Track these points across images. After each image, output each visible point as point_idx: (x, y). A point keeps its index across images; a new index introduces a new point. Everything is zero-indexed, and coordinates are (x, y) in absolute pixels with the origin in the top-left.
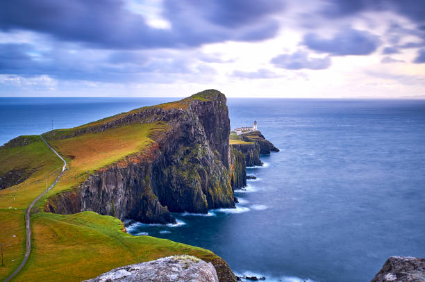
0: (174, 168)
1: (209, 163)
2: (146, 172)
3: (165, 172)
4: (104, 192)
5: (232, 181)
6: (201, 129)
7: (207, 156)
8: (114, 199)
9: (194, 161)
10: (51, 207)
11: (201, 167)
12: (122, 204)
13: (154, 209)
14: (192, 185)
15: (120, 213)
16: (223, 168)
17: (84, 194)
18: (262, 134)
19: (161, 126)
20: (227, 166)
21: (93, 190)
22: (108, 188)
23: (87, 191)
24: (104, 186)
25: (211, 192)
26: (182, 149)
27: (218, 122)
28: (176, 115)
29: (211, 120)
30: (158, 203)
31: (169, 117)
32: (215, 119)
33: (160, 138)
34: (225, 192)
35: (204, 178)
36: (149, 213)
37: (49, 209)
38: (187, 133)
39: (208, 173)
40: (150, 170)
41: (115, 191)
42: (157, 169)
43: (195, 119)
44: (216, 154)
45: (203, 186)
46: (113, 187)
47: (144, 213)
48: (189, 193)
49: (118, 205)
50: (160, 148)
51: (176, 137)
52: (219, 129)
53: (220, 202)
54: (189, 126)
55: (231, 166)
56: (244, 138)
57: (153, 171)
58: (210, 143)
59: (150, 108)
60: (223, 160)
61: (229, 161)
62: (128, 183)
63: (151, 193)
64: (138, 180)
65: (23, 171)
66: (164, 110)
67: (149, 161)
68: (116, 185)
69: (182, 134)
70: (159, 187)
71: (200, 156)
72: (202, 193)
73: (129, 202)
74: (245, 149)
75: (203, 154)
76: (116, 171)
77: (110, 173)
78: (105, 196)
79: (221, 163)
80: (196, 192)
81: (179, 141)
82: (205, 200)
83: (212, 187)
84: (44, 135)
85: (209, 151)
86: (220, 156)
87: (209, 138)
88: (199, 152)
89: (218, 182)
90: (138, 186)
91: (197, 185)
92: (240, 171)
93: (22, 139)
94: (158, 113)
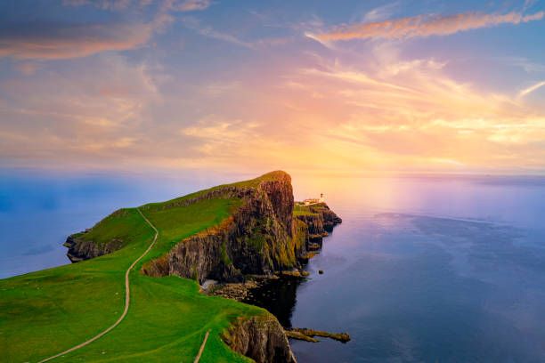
0: (246, 239)
1: (276, 234)
2: (222, 241)
3: (239, 241)
4: (188, 257)
5: (295, 248)
6: (269, 204)
7: (274, 228)
8: (196, 263)
9: (264, 232)
10: (145, 271)
11: (269, 236)
12: (203, 268)
13: (229, 271)
14: (261, 252)
15: (202, 274)
16: (287, 238)
17: (171, 260)
18: (328, 205)
19: (235, 202)
20: (291, 236)
21: (179, 256)
22: (192, 255)
23: (174, 257)
24: (188, 253)
25: (277, 257)
26: (253, 221)
27: (283, 199)
28: (248, 193)
29: (278, 197)
30: (233, 266)
31: (242, 193)
32: (281, 196)
33: (235, 212)
34: (289, 257)
35: (272, 245)
36: (225, 275)
38: (258, 208)
39: (275, 241)
40: (226, 239)
41: (197, 257)
42: (233, 238)
43: (263, 196)
44: (282, 226)
45: (270, 252)
46: (195, 254)
47: (221, 274)
48: (259, 258)
49: (199, 267)
50: (235, 221)
51: (249, 212)
52: (285, 205)
53: (285, 266)
54: (259, 203)
55: (294, 236)
56: (311, 209)
57: (229, 239)
58: (277, 217)
59: (227, 186)
60: (287, 231)
61: (293, 232)
62: (208, 250)
63: (226, 258)
64: (216, 246)
65: (124, 237)
66: (240, 189)
67: (225, 232)
68: (198, 252)
69: (254, 209)
70: (234, 253)
71: (268, 228)
72: (269, 259)
73: (209, 265)
74: (310, 219)
75: (270, 226)
76: (197, 240)
77: (193, 243)
78: (188, 261)
79: (286, 233)
80: (264, 258)
81: (251, 215)
82: (272, 264)
83: (278, 253)
84: (141, 208)
85: (276, 223)
86: (286, 228)
87: (276, 212)
88: (268, 225)
89: (283, 249)
90: (216, 253)
91: (265, 252)
92: (303, 240)
93: (123, 210)
94: (234, 191)
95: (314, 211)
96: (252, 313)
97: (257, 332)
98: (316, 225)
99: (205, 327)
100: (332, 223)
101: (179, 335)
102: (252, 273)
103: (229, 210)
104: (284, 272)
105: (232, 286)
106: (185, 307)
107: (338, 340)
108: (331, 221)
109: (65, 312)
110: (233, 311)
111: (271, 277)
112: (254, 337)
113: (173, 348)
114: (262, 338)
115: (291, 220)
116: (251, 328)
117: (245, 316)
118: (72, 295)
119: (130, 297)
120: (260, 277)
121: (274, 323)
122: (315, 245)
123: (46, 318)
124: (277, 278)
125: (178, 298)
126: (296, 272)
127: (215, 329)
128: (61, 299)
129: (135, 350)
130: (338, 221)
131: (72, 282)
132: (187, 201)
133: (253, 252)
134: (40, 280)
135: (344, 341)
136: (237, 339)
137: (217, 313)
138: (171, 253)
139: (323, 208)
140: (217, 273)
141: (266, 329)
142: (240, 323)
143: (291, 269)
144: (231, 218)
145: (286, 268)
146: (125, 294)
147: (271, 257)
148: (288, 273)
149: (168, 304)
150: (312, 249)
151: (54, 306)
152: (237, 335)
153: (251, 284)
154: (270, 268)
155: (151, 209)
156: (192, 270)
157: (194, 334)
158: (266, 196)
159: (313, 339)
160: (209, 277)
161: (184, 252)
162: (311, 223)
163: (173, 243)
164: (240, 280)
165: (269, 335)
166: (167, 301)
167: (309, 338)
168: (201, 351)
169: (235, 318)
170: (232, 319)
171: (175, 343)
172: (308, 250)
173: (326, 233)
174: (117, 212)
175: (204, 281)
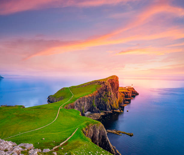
0: (102, 98)
1: (112, 97)
2: (93, 99)
3: (99, 99)
4: (81, 104)
5: (119, 102)
6: (110, 87)
7: (111, 95)
8: (84, 106)
9: (108, 96)
10: (66, 107)
11: (110, 98)
12: (86, 107)
13: (95, 109)
14: (107, 103)
15: (86, 109)
16: (116, 99)
17: (75, 104)
18: (134, 88)
19: (99, 86)
20: (117, 98)
21: (78, 103)
23: (76, 103)
24: (81, 102)
25: (112, 105)
26: (104, 92)
27: (115, 85)
28: (103, 83)
29: (113, 84)
30: (96, 107)
31: (101, 83)
32: (114, 84)
33: (98, 89)
34: (116, 105)
35: (110, 101)
36: (94, 110)
37: (65, 108)
39: (112, 100)
40: (95, 98)
41: (84, 104)
42: (97, 98)
43: (108, 84)
44: (114, 95)
45: (110, 103)
46: (84, 102)
47: (92, 110)
48: (106, 105)
49: (85, 107)
50: (98, 92)
52: (116, 87)
54: (107, 86)
57: (96, 98)
58: (113, 91)
59: (96, 80)
60: (116, 96)
61: (118, 97)
62: (88, 101)
63: (94, 104)
64: (91, 101)
65: (63, 97)
66: (100, 81)
67: (94, 96)
68: (85, 102)
69: (105, 88)
70: (97, 103)
71: (109, 95)
72: (109, 105)
73: (88, 107)
74: (127, 93)
75: (110, 94)
76: (84, 98)
77: (83, 99)
78: (81, 105)
79: (116, 97)
80: (108, 105)
81: (104, 90)
82: (110, 107)
83: (113, 104)
84: (69, 88)
85: (112, 94)
86: (115, 95)
87: (112, 90)
88: (109, 94)
89: (114, 102)
90: (91, 103)
91: (108, 103)
92: (123, 100)
93: (64, 88)
94: (99, 82)
95: (129, 90)
96: (95, 123)
97: (95, 129)
98: (128, 95)
99: (78, 126)
100: (135, 95)
101: (68, 128)
102: (103, 110)
103: (96, 89)
104: (114, 111)
105: (96, 114)
106: (73, 119)
107: (129, 135)
108: (135, 94)
109: (38, 118)
110: (88, 122)
111: (109, 112)
112: (95, 132)
113: (65, 132)
114: (97, 132)
115: (118, 93)
116: (94, 128)
117: (92, 124)
118: (42, 114)
119: (58, 115)
120: (106, 111)
121: (102, 127)
122: (127, 102)
123: (33, 120)
124: (111, 112)
125: (72, 116)
126: (118, 111)
127: (81, 127)
128: (39, 115)
129: (53, 132)
130: (137, 94)
131: (43, 109)
132: (84, 85)
133: (104, 103)
134: (35, 108)
135: (131, 136)
136: (88, 131)
137: (83, 122)
138: (75, 102)
139: (132, 89)
140: (91, 110)
141: (99, 129)
142: (90, 126)
143: (117, 109)
144: (97, 91)
145: (115, 109)
146: (57, 114)
147: (110, 105)
148: (116, 111)
149: (69, 118)
150: (126, 103)
151: (36, 116)
152: (89, 130)
153: (102, 114)
154: (109, 109)
155: (72, 88)
156: (82, 108)
157: (73, 129)
158: (109, 84)
159: (120, 134)
160: (89, 111)
161: (80, 102)
162: (127, 94)
163: (76, 99)
164: (99, 112)
165: (100, 131)
166: (68, 117)
167: (118, 134)
168: (73, 134)
169: (89, 124)
170: (88, 124)
171: (66, 131)
172: (124, 103)
173: (132, 98)
174: (62, 89)
175: (87, 112)
